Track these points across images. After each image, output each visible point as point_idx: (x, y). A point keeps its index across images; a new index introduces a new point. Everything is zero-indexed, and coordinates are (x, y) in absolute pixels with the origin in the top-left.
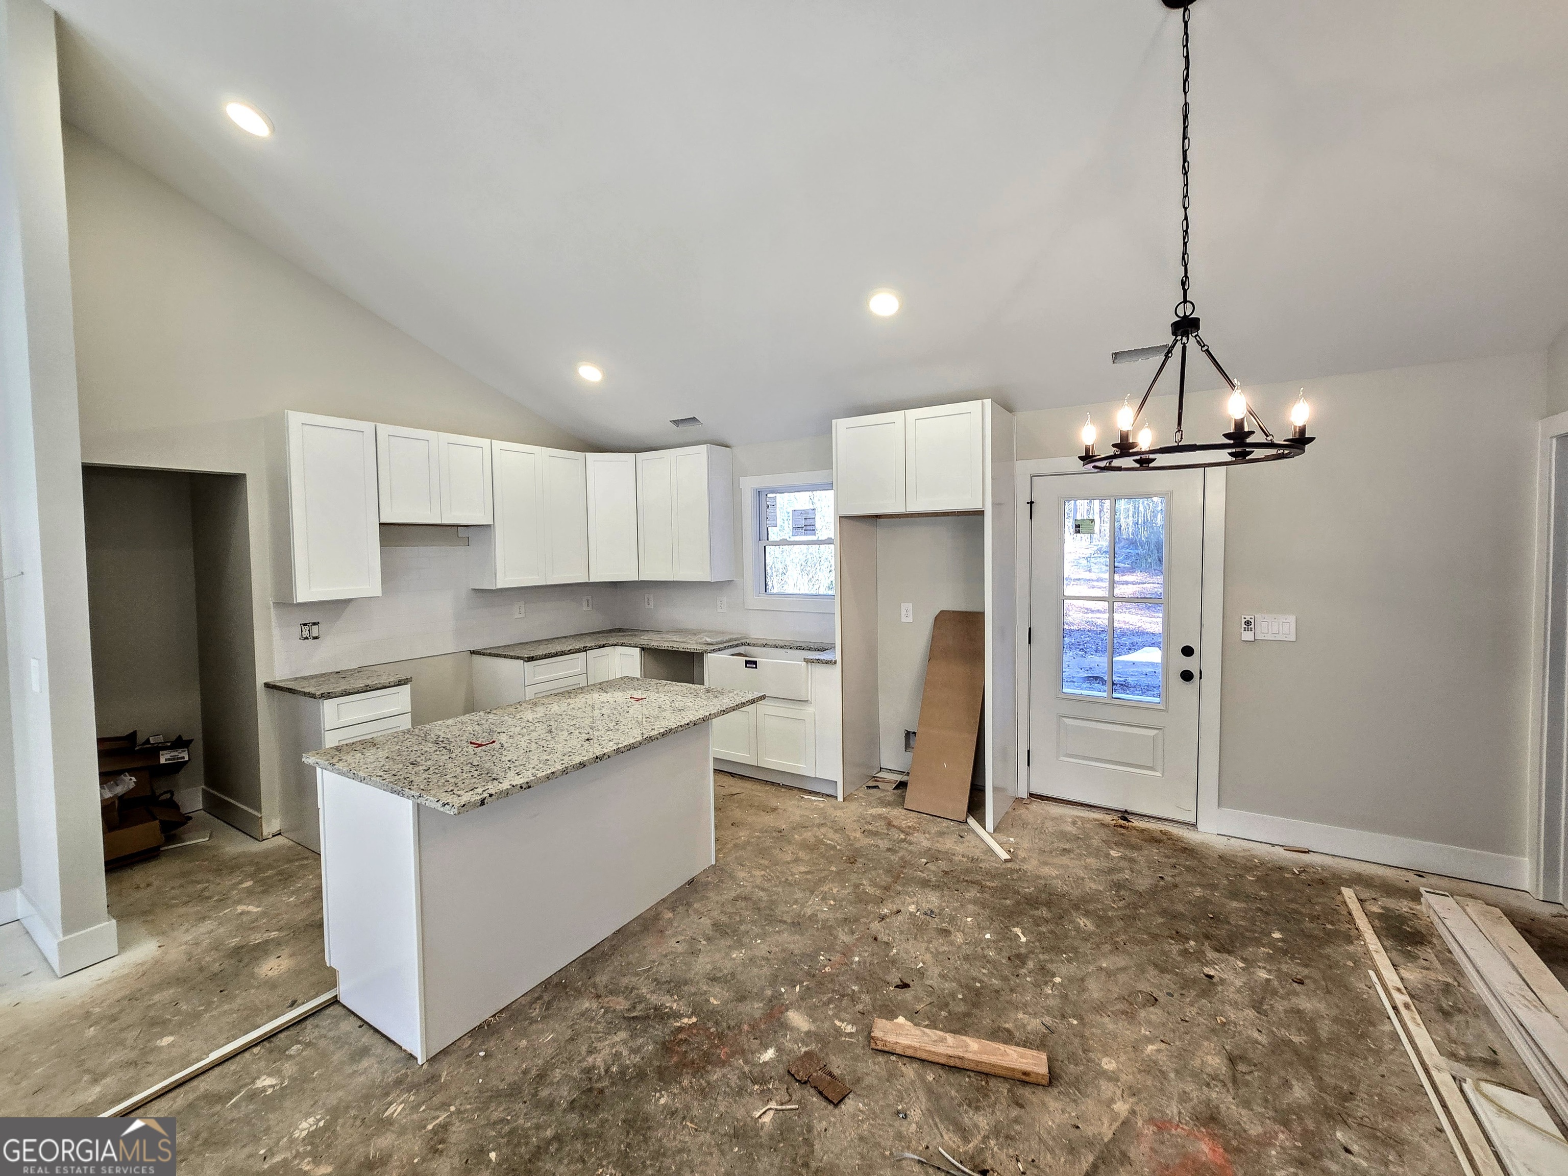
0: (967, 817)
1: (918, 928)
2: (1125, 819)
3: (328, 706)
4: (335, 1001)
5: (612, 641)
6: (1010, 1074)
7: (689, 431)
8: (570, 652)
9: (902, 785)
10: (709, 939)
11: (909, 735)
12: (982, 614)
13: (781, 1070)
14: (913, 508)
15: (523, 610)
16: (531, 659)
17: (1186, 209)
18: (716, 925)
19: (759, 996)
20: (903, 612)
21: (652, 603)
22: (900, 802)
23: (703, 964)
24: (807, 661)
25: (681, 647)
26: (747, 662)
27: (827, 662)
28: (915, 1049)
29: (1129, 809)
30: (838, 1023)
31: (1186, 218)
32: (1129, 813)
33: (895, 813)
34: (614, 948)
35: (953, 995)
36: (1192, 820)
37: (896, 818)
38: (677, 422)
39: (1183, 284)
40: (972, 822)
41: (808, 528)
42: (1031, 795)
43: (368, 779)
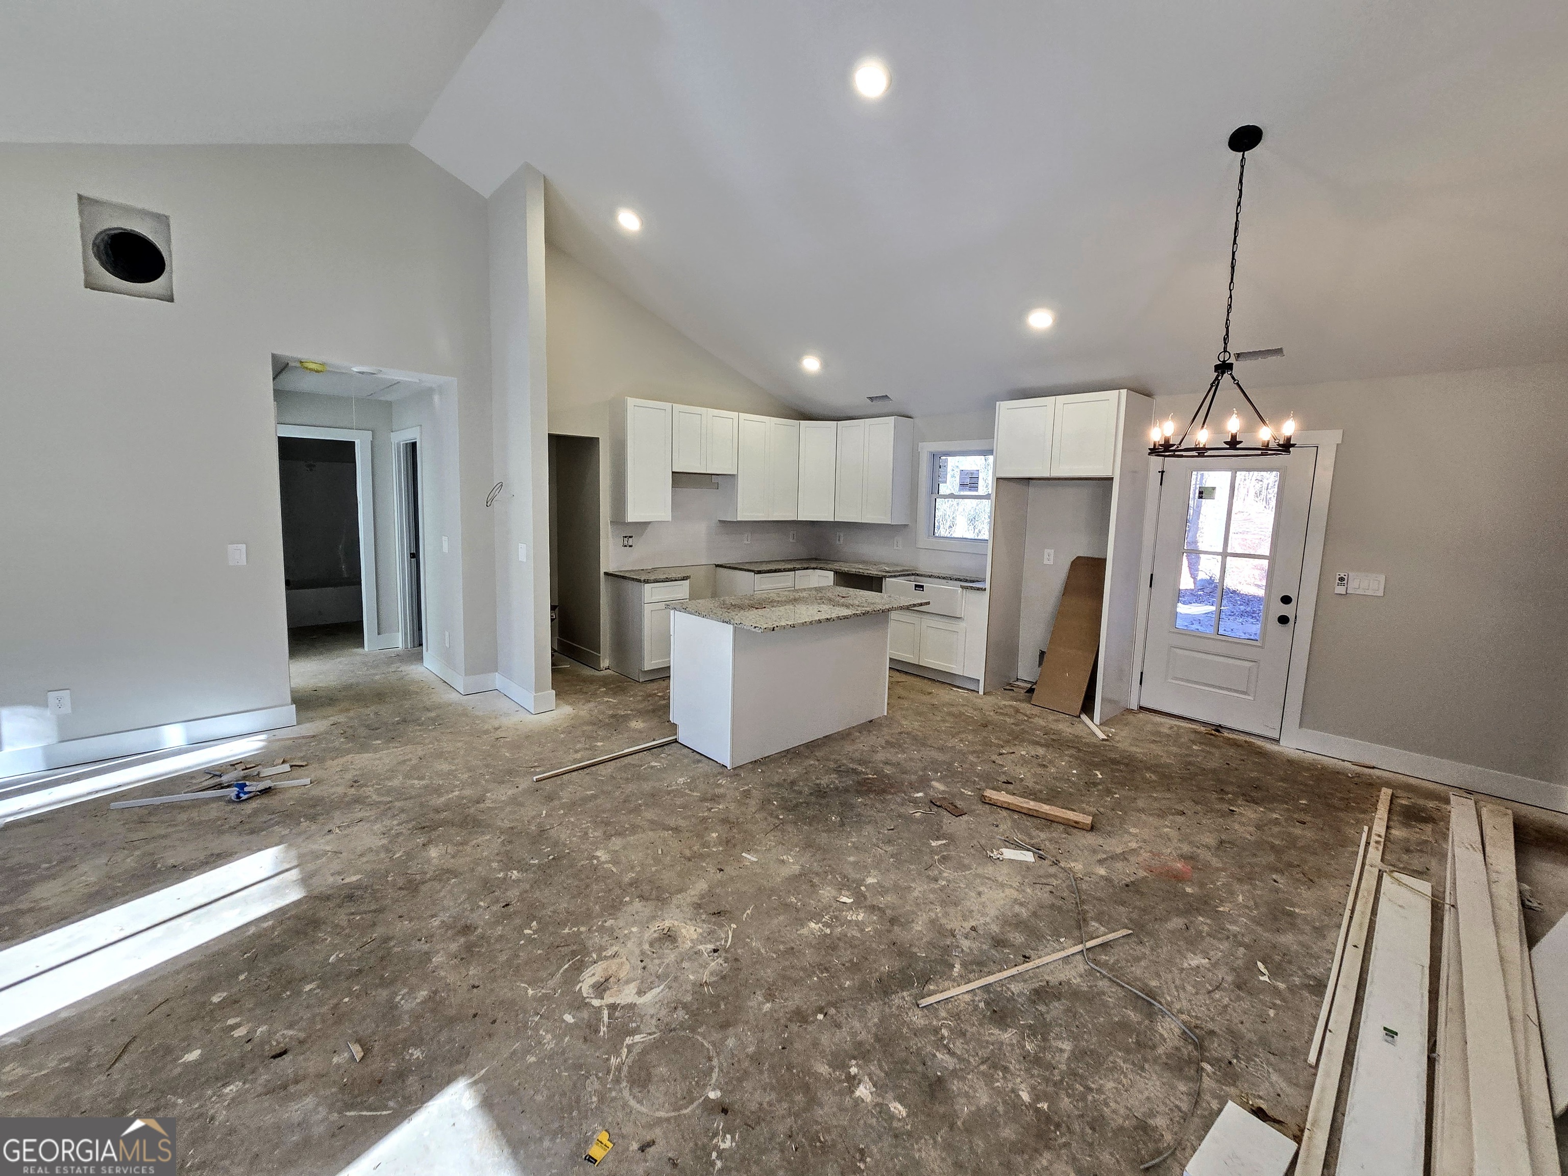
0: (1080, 713)
1: (1024, 761)
2: (1218, 731)
3: (647, 586)
4: (676, 741)
5: (813, 565)
6: (1066, 822)
7: (879, 406)
8: (785, 570)
9: (1031, 691)
10: (883, 748)
11: (1042, 654)
12: (1105, 560)
13: (927, 801)
14: (1055, 474)
15: (749, 538)
16: (759, 572)
17: (1231, 290)
18: (887, 742)
19: (916, 773)
20: (1046, 556)
21: (842, 539)
22: (1029, 700)
23: (880, 756)
24: (962, 587)
25: (866, 572)
26: (916, 586)
27: (978, 589)
28: (1009, 803)
29: (1223, 723)
30: (962, 790)
31: (1231, 297)
32: (1222, 727)
33: (1025, 707)
34: (824, 744)
35: (1041, 792)
36: (1277, 736)
37: (1024, 708)
38: (871, 399)
39: (1225, 339)
40: (1084, 717)
41: (972, 485)
42: (1141, 708)
43: (708, 616)
